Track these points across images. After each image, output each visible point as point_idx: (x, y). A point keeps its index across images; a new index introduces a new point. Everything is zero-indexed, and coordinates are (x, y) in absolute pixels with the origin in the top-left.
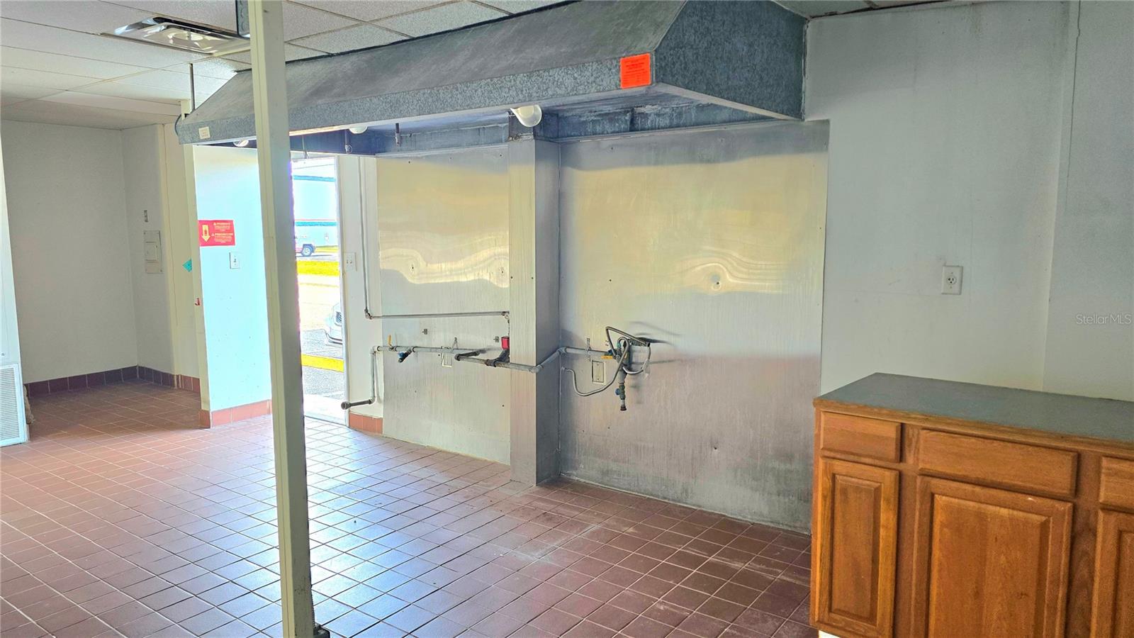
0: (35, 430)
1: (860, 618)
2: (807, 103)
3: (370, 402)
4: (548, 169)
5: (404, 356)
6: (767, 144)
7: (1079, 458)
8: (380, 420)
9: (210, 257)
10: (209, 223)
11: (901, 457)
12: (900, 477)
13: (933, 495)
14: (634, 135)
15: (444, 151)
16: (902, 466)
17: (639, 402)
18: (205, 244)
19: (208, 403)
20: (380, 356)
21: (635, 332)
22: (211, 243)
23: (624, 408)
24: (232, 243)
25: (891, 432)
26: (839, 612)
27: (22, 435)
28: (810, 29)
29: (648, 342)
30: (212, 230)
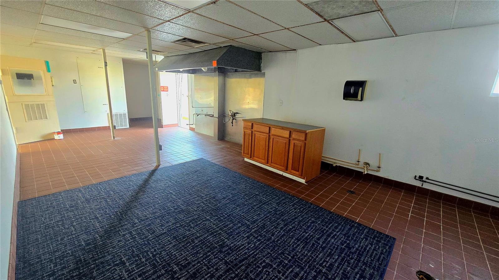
0: (131, 126)
1: (247, 154)
2: (262, 68)
3: (192, 124)
4: (221, 78)
5: (198, 115)
6: (256, 76)
7: (270, 128)
8: (195, 128)
9: (163, 94)
10: (163, 87)
11: (252, 129)
12: (252, 131)
13: (255, 134)
14: (236, 73)
15: (206, 74)
16: (252, 130)
17: (236, 125)
18: (162, 91)
19: (163, 123)
20: (195, 115)
21: (235, 112)
22: (163, 91)
23: (233, 126)
24: (167, 91)
25: (251, 124)
26: (245, 153)
27: (128, 127)
28: (263, 54)
29: (237, 113)
30: (164, 88)
